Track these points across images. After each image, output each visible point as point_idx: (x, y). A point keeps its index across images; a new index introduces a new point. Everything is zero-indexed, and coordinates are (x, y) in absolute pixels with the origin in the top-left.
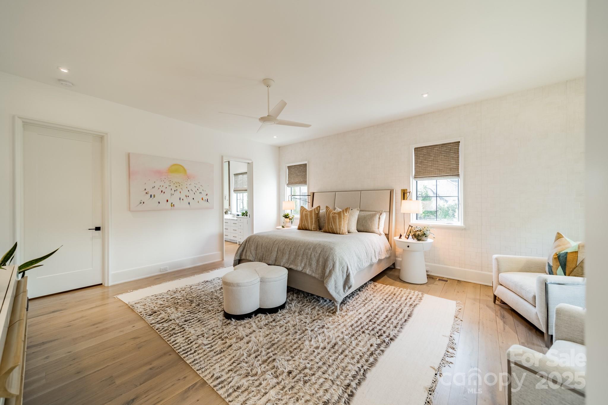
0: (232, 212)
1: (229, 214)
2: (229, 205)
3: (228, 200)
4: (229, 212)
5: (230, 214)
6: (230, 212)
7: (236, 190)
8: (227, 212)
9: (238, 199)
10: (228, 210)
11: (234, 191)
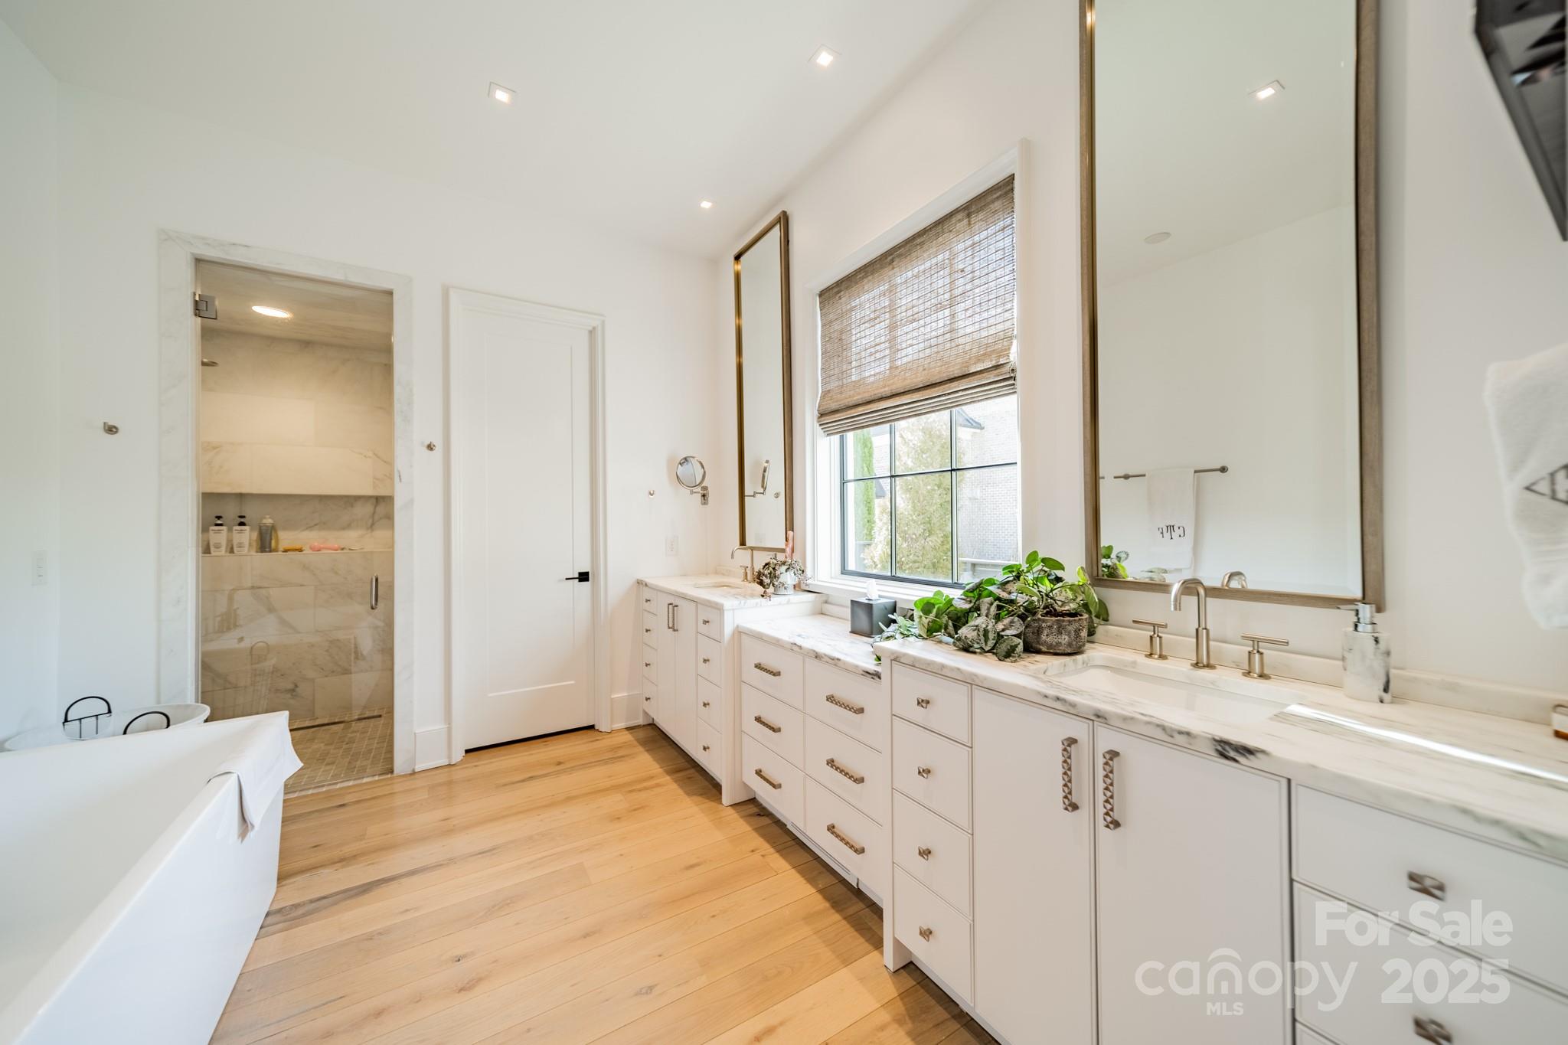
0: (809, 572)
1: (791, 591)
2: (790, 525)
3: (777, 495)
4: (788, 578)
5: (797, 587)
6: (791, 573)
7: (834, 406)
8: (773, 576)
9: (850, 475)
10: (781, 557)
11: (822, 415)
